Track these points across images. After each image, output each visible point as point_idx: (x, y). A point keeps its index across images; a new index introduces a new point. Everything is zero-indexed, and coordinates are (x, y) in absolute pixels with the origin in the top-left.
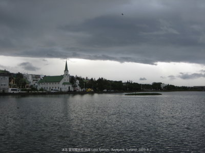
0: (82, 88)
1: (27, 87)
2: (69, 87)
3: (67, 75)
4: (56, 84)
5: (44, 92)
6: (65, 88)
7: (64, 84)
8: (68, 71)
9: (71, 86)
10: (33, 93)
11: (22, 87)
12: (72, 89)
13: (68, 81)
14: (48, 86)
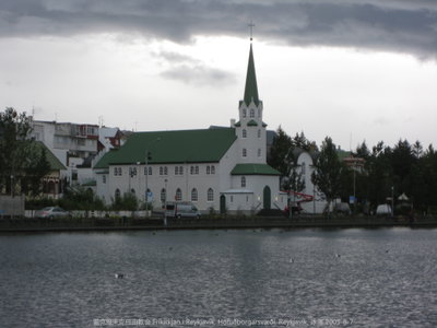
0: (330, 197)
1: (49, 187)
2: (267, 192)
3: (252, 124)
4: (195, 171)
5: (141, 214)
6: (247, 196)
7: (241, 171)
8: (258, 103)
9: (274, 183)
10: (79, 221)
11: (25, 190)
12: (279, 201)
13: (262, 160)
14: (153, 186)
